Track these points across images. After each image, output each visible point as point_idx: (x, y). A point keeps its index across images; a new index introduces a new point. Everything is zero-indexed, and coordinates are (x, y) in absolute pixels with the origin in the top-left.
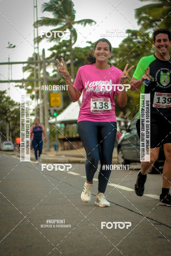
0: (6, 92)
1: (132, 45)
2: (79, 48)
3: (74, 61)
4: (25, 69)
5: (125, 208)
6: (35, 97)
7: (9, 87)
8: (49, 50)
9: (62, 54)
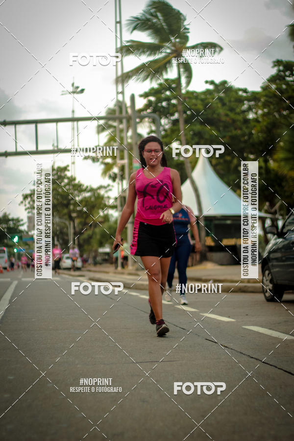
0: (68, 168)
1: (284, 87)
2: (193, 93)
3: (185, 116)
4: (101, 129)
5: (279, 369)
6: (118, 176)
7: (73, 161)
8: (141, 96)
9: (164, 104)
